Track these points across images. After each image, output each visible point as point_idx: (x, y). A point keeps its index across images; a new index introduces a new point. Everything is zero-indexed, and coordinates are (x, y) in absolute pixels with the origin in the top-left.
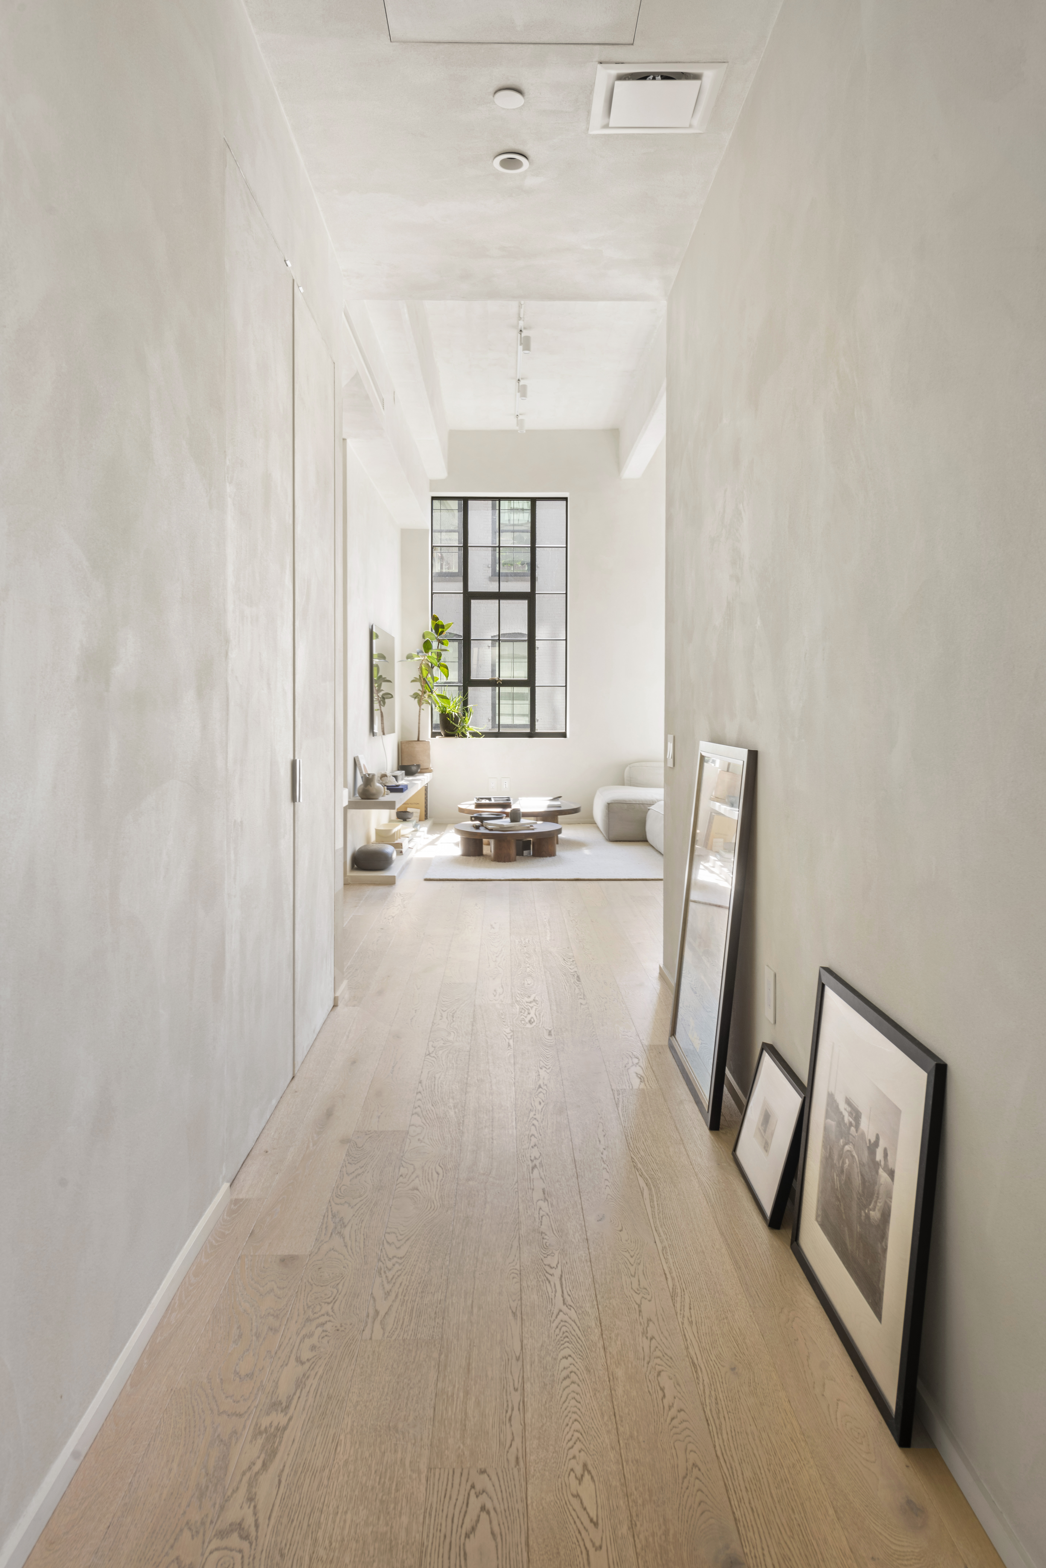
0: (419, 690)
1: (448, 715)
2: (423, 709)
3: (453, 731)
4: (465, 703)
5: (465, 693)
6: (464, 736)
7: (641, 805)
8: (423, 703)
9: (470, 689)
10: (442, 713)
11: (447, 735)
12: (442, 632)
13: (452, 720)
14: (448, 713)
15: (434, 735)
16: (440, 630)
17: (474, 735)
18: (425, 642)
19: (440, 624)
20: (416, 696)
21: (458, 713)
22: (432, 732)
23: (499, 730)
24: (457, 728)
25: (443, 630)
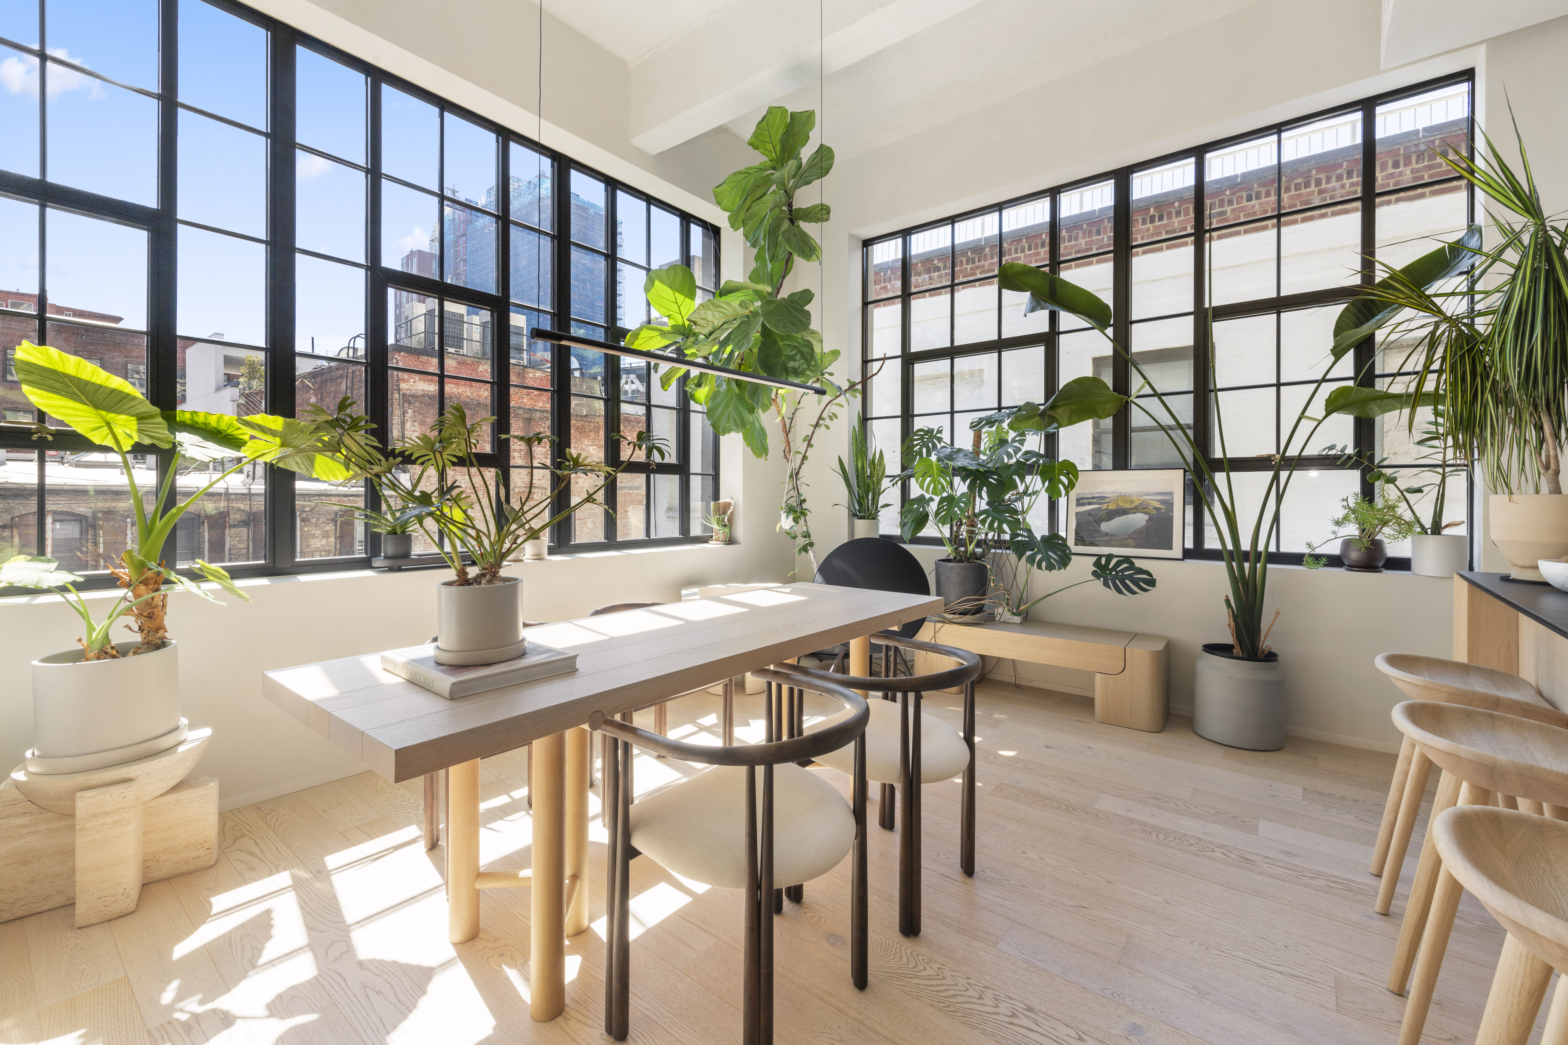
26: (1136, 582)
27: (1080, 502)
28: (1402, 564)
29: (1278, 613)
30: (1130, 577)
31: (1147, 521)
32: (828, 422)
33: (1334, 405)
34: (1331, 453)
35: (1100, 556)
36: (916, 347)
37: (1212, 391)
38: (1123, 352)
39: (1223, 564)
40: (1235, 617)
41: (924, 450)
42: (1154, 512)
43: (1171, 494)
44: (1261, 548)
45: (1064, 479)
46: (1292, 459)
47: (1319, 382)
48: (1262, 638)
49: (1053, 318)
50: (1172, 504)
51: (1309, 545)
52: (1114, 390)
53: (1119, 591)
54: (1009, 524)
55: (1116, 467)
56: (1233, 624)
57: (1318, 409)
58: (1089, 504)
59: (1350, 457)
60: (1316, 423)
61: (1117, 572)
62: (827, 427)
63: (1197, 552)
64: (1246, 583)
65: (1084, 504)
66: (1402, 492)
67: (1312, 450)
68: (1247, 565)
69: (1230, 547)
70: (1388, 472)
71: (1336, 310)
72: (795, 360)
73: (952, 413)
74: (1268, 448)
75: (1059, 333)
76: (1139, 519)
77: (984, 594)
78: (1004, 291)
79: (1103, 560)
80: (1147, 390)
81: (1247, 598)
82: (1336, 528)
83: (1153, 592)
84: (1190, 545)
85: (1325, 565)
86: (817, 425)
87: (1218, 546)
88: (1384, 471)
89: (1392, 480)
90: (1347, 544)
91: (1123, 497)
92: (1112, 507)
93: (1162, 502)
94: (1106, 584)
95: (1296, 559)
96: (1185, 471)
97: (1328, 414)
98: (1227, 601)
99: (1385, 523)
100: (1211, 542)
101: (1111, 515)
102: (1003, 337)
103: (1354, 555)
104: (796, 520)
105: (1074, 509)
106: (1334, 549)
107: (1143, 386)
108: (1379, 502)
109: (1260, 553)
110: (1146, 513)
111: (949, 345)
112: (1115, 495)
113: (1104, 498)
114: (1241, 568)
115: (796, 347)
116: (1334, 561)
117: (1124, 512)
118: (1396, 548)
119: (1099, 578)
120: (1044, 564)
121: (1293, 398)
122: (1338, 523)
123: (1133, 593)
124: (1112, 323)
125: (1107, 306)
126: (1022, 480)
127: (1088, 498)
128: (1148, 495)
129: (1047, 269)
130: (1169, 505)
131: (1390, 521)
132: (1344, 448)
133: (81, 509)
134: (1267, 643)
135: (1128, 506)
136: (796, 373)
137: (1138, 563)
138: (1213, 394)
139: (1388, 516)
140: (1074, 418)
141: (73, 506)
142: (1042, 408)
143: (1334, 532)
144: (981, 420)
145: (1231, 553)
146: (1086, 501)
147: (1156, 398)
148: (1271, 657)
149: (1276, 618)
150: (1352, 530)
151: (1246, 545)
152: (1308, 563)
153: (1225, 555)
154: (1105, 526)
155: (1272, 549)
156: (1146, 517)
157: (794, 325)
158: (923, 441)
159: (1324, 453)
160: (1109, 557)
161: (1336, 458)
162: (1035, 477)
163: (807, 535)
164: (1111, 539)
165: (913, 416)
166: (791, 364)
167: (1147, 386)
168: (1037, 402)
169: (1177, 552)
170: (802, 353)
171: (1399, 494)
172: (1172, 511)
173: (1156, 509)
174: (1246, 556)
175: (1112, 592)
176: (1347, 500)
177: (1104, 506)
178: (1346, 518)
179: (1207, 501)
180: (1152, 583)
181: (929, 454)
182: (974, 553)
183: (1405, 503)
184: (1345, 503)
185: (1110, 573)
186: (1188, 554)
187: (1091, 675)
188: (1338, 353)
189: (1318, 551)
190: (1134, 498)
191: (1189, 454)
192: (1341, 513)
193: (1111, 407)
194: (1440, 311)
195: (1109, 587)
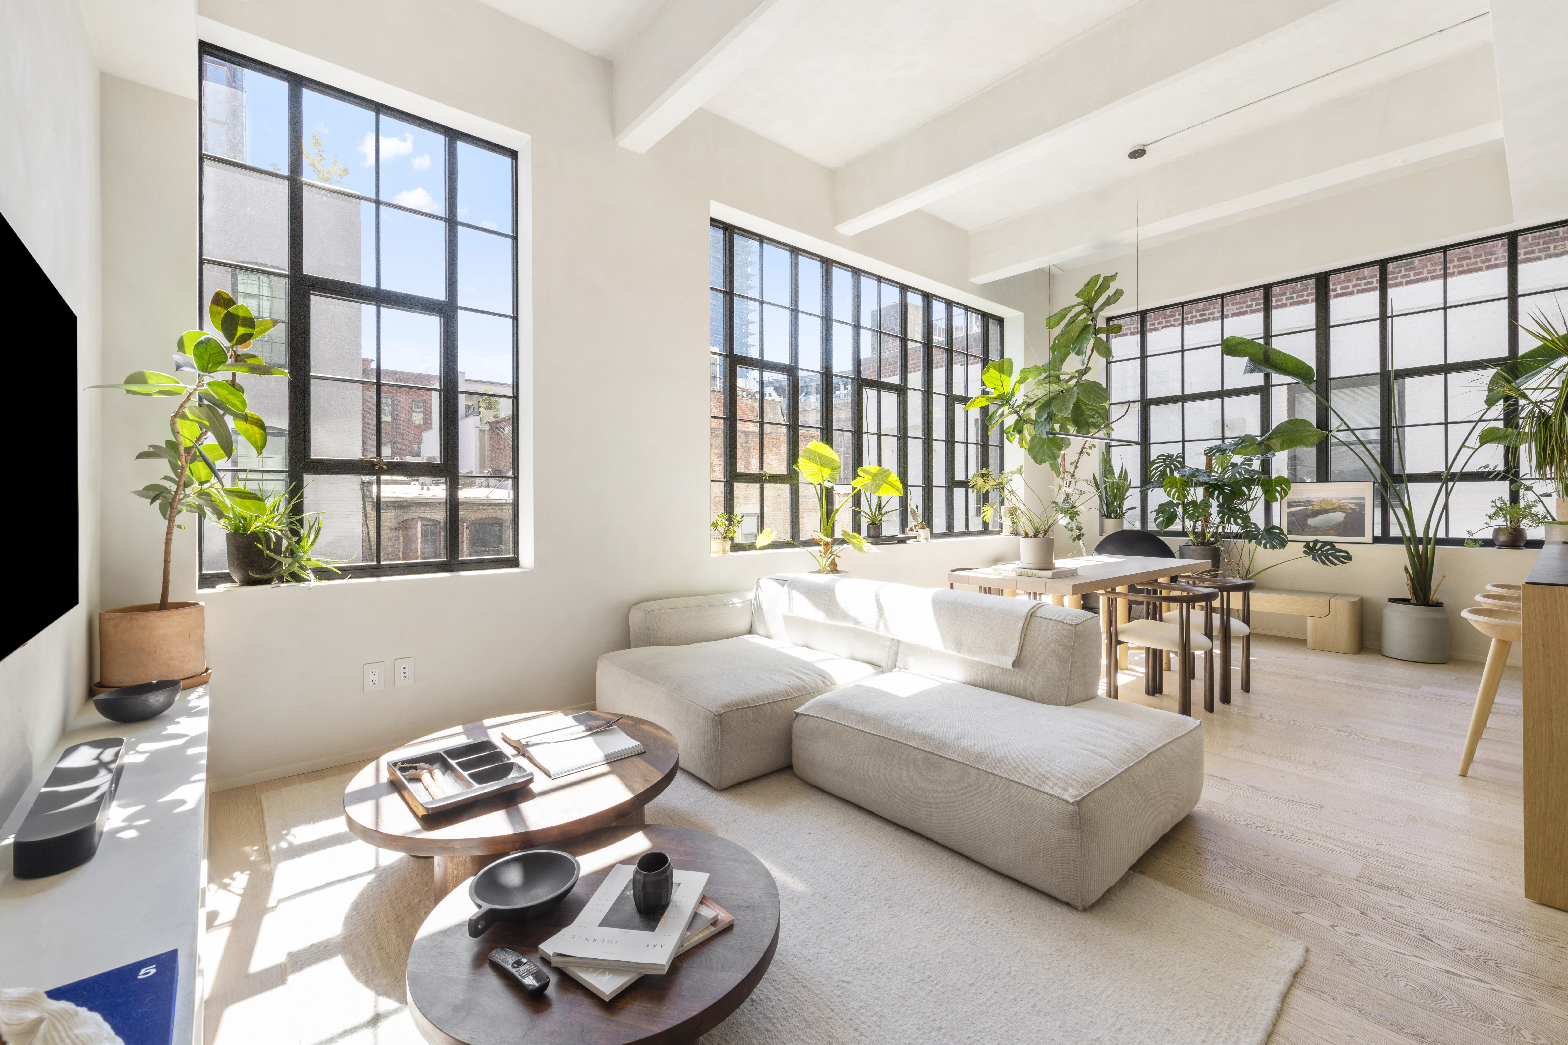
0: (166, 478)
1: (255, 536)
2: (180, 527)
3: (267, 571)
4: (297, 510)
5: (296, 490)
6: (296, 578)
7: (774, 705)
8: (180, 512)
9: (308, 478)
10: (236, 531)
11: (248, 582)
12: (246, 338)
13: (268, 548)
14: (254, 533)
15: (207, 581)
16: (241, 330)
17: (323, 574)
18: (201, 342)
19: (241, 313)
20: (154, 493)
21: (281, 531)
22: (201, 575)
23: (379, 561)
24: (280, 563)
25: (249, 330)
26: (1337, 558)
27: (1290, 505)
28: (1538, 544)
29: (1444, 577)
30: (1331, 555)
31: (1345, 518)
32: (1089, 451)
33: (1487, 437)
34: (1485, 470)
35: (1308, 543)
36: (1150, 395)
37: (1394, 427)
38: (1324, 402)
39: (1404, 546)
40: (1412, 580)
41: (1168, 470)
42: (1350, 511)
43: (1364, 498)
44: (1431, 535)
45: (1279, 489)
46: (1454, 474)
47: (1477, 422)
48: (1432, 593)
49: (1267, 377)
50: (1364, 505)
51: (1469, 532)
52: (1318, 427)
53: (1325, 564)
54: (1241, 518)
55: (1319, 480)
56: (1410, 583)
57: (1474, 441)
58: (1297, 506)
59: (1499, 473)
60: (1474, 450)
61: (1322, 552)
62: (1088, 454)
63: (1384, 538)
64: (1420, 557)
65: (1293, 506)
66: (1538, 496)
67: (1471, 468)
68: (1421, 547)
69: (1408, 534)
70: (1528, 483)
71: (1492, 372)
72: (1094, 418)
73: (1183, 441)
74: (1439, 467)
75: (1272, 386)
76: (1339, 516)
77: (1218, 567)
78: (1225, 356)
79: (1311, 544)
80: (1344, 427)
81: (1421, 566)
82: (1489, 521)
83: (1350, 564)
84: (1378, 532)
85: (1481, 546)
86: (1081, 452)
87: (1400, 534)
88: (1523, 482)
89: (1529, 488)
90: (1497, 531)
91: (1325, 501)
92: (1316, 508)
93: (1356, 504)
94: (1314, 559)
95: (1460, 542)
96: (1374, 483)
97: (1482, 444)
98: (1406, 569)
99: (1524, 517)
100: (1394, 531)
101: (1316, 514)
102: (1225, 388)
103: (1502, 538)
104: (1071, 518)
105: (1286, 510)
106: (1488, 535)
107: (1340, 425)
108: (1522, 504)
109: (1431, 538)
110: (1343, 512)
111: (1180, 394)
112: (1319, 499)
113: (1310, 502)
114: (1417, 549)
115: (1094, 410)
116: (1487, 543)
117: (1326, 511)
118: (1534, 533)
119: (1309, 555)
120: (1268, 545)
121: (1457, 434)
122: (1490, 517)
123: (1335, 564)
124: (1315, 379)
125: (1311, 368)
126: (1249, 489)
127: (1295, 502)
128: (1345, 499)
129: (1261, 341)
130: (1362, 506)
131: (1528, 515)
132: (1496, 467)
133: (437, 516)
134: (1435, 596)
135: (1329, 507)
136: (1096, 426)
137: (1338, 546)
138: (1395, 429)
139: (1527, 512)
140: (1285, 446)
141: (432, 514)
142: (1259, 439)
143: (1487, 523)
144: (1211, 449)
145: (1409, 539)
146: (1294, 504)
147: (1350, 432)
148: (1439, 605)
149: (1443, 580)
150: (1500, 522)
151: (1420, 533)
152: (1469, 544)
153: (1405, 540)
154: (1311, 522)
155: (1441, 534)
156: (1344, 515)
157: (1099, 398)
158: (1165, 463)
159: (1480, 470)
160: (1316, 542)
161: (1490, 473)
162: (1257, 487)
163: (1079, 529)
164: (1315, 530)
165: (1150, 444)
166: (1091, 420)
167: (1344, 425)
168: (1254, 434)
169: (1368, 538)
170: (1099, 413)
171: (1537, 498)
172: (1364, 510)
173: (1351, 509)
174: (1420, 541)
175: (1319, 564)
176: (1495, 502)
177: (1311, 508)
178: (1495, 514)
179: (1391, 504)
180: (1349, 558)
181: (1172, 472)
182: (1209, 540)
183: (1541, 503)
184: (1494, 504)
185: (1317, 552)
186: (1376, 540)
187: (1303, 619)
188: (1490, 402)
189: (1475, 537)
190: (1334, 502)
191: (1377, 471)
192: (1493, 511)
193: (1315, 439)
194: (1529, 399)
195: (1317, 561)
